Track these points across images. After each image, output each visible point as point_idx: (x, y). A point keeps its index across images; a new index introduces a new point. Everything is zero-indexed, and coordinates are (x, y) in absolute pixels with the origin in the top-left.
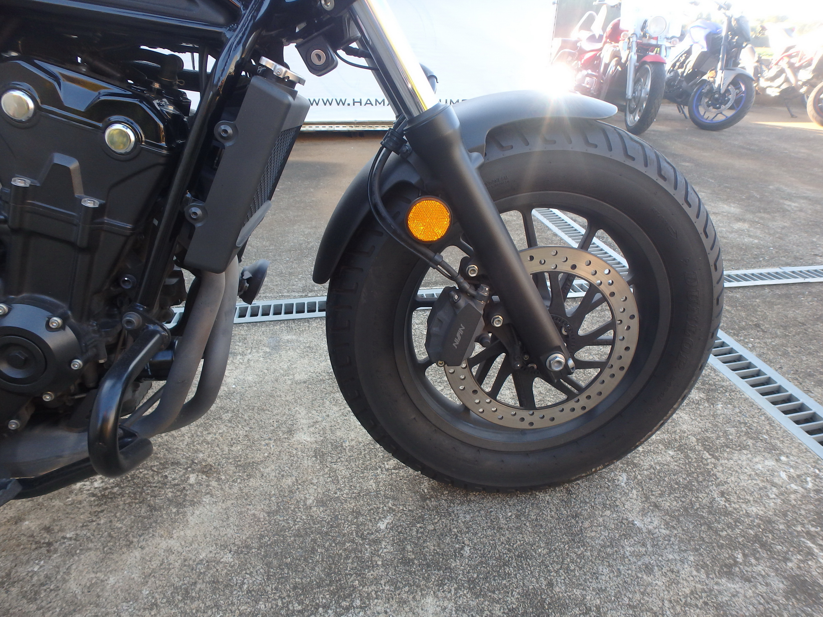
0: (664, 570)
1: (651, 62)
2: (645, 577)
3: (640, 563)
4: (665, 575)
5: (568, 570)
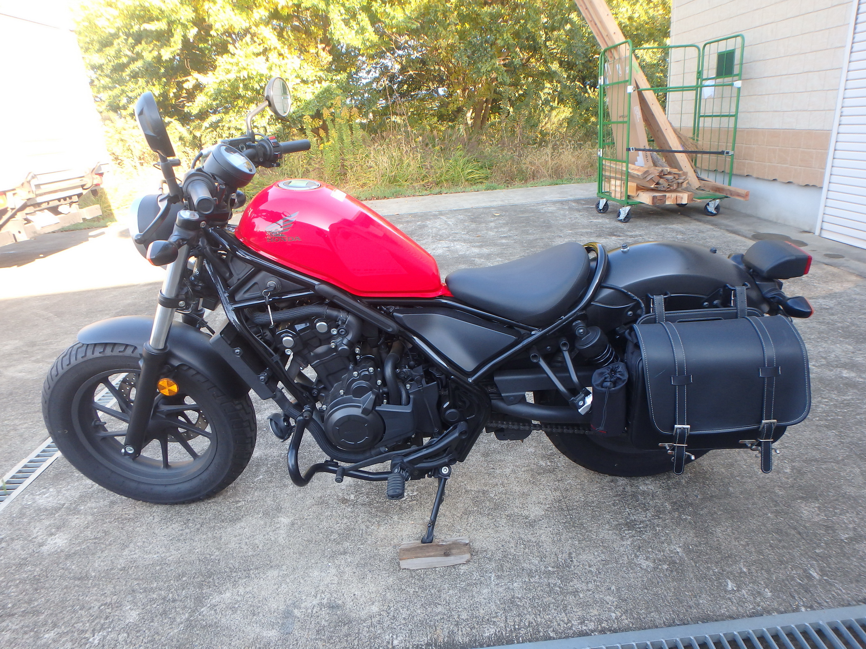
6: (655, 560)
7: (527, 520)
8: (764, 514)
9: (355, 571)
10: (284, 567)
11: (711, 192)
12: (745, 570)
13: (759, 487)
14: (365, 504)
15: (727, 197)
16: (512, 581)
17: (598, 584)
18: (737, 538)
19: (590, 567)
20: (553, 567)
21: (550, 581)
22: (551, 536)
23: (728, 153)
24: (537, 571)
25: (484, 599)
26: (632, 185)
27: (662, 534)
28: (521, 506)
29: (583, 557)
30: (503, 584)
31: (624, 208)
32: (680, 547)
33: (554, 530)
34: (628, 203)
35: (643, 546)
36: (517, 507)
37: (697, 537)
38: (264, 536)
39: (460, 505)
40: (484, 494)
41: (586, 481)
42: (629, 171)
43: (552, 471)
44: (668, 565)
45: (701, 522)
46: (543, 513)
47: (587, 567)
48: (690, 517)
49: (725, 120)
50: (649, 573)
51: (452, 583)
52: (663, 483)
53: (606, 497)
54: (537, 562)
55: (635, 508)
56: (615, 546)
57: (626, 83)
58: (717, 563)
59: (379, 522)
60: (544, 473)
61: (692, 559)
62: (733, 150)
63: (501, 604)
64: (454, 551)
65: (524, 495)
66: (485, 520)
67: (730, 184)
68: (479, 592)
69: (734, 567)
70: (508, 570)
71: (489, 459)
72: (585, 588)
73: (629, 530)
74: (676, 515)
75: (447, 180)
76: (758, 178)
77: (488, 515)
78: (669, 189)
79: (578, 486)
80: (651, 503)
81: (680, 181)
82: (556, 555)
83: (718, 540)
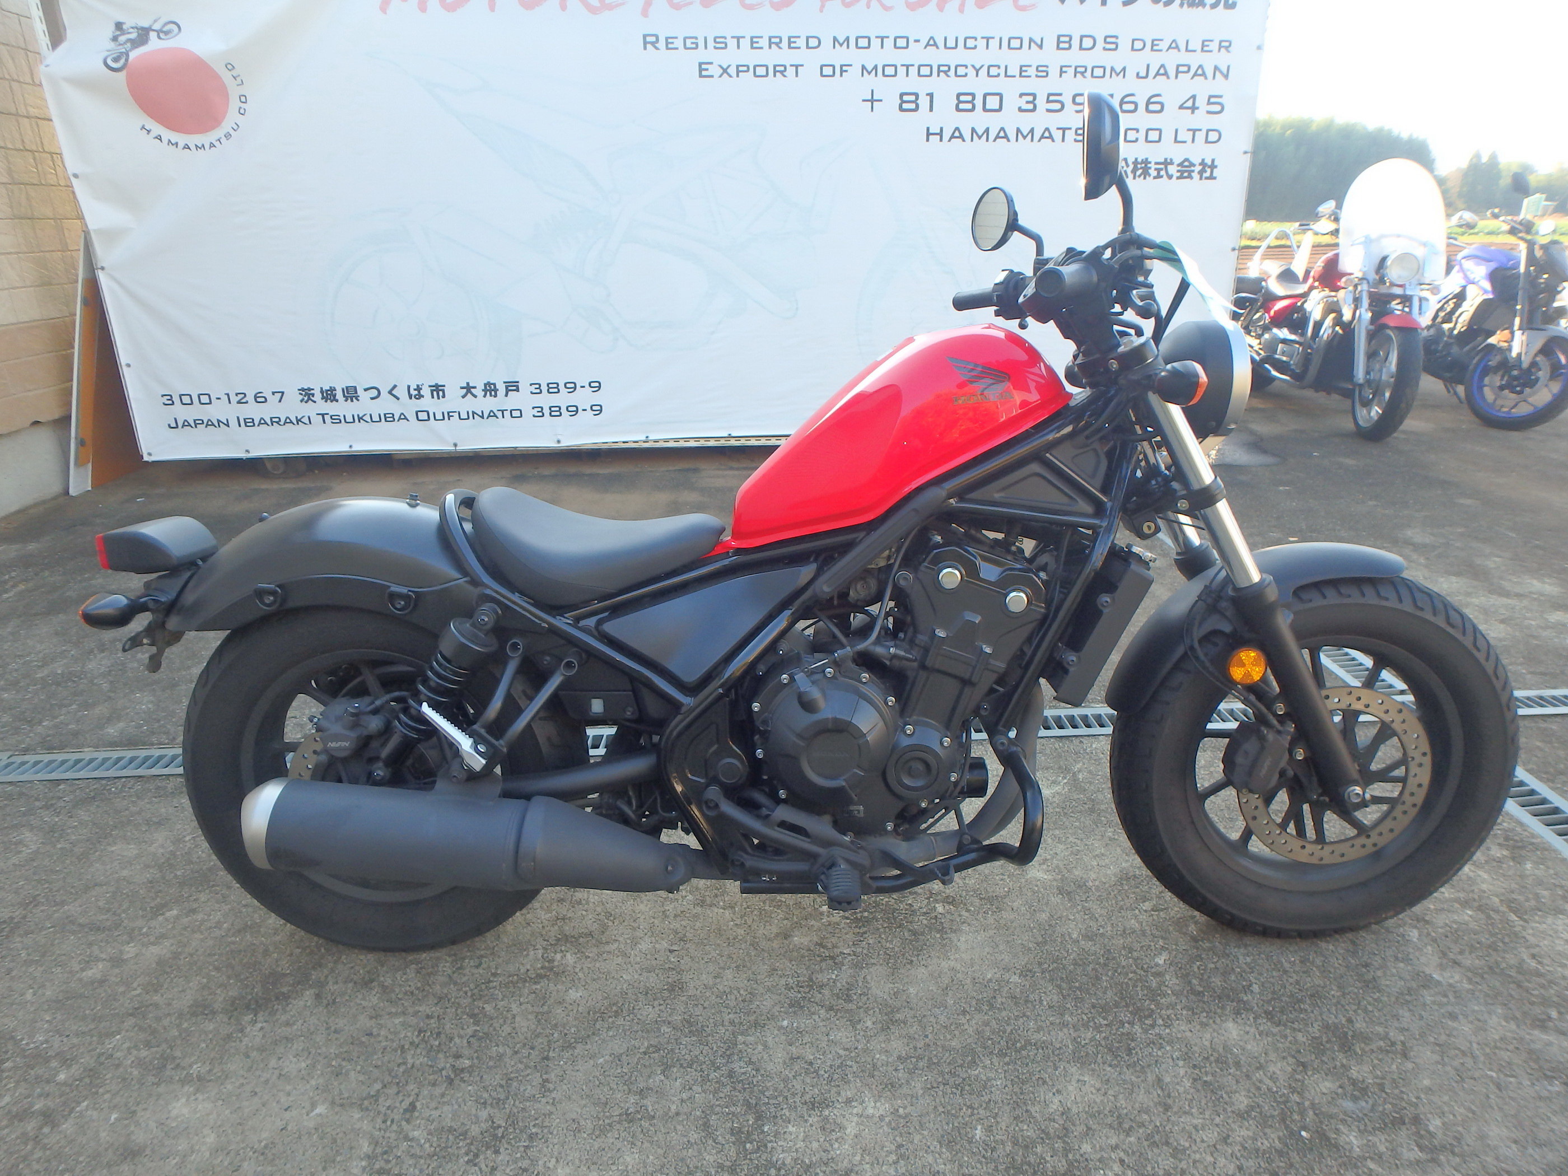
0: (1470, 1019)
1: (1396, 328)
2: (1450, 1023)
3: (1442, 1011)
4: (1471, 1022)
5: (1365, 1011)
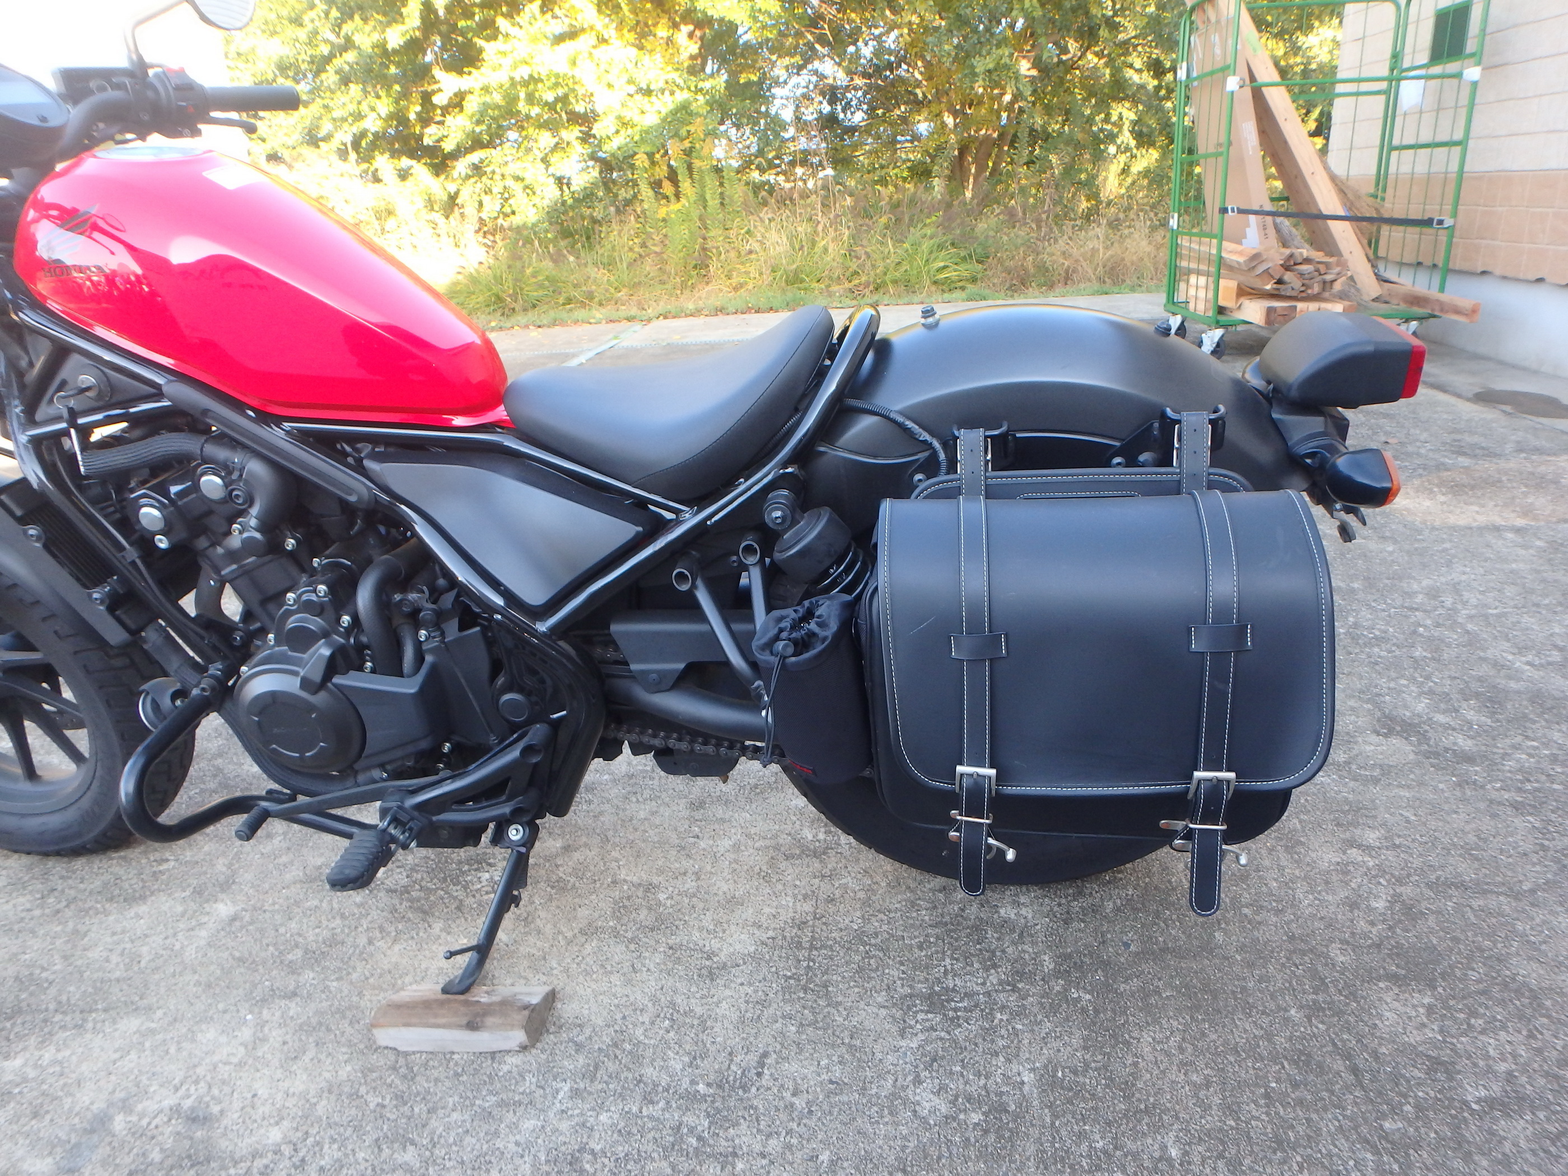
6: (957, 1097)
7: (708, 963)
8: (1279, 1008)
9: (288, 1038)
10: (159, 1013)
11: (1403, 306)
12: (1174, 1152)
13: (1292, 938)
14: (395, 891)
15: (1434, 316)
16: (600, 1107)
17: (794, 1141)
18: (1186, 1064)
19: (794, 1095)
20: (709, 1085)
21: (685, 1119)
22: (743, 1007)
23: (1440, 222)
24: (667, 1091)
25: (517, 1144)
26: (1228, 285)
27: (1003, 1032)
28: (711, 927)
29: (792, 1068)
30: (577, 1112)
31: (1210, 333)
32: (1033, 1070)
33: (756, 991)
34: (1218, 322)
35: (943, 1058)
36: (701, 929)
37: (1085, 1048)
38: (166, 938)
39: (583, 913)
40: (647, 890)
41: (883, 884)
42: (1224, 255)
43: (819, 854)
44: (984, 1113)
45: (1114, 1011)
46: (752, 949)
47: (787, 1095)
48: (1088, 997)
49: (1441, 152)
50: (928, 1128)
51: (469, 1094)
52: (1060, 905)
53: (912, 926)
54: (679, 1067)
55: (966, 958)
56: (878, 1048)
57: (1225, 70)
58: (1109, 1124)
59: (398, 932)
60: (800, 857)
61: (1050, 1107)
62: (1455, 214)
63: (548, 1162)
64: (490, 1020)
65: (732, 902)
66: (618, 952)
67: (1442, 289)
68: (514, 1127)
69: (1150, 1141)
70: (606, 1078)
71: (698, 815)
72: (757, 1148)
73: (927, 1012)
74: (1058, 988)
75: (895, 282)
76: (1504, 278)
77: (631, 941)
78: (1304, 295)
79: (861, 895)
80: (1010, 950)
81: (1328, 277)
82: (730, 1054)
83: (1135, 1064)
